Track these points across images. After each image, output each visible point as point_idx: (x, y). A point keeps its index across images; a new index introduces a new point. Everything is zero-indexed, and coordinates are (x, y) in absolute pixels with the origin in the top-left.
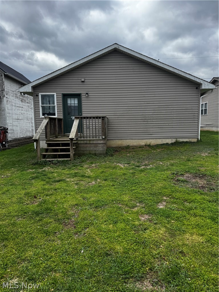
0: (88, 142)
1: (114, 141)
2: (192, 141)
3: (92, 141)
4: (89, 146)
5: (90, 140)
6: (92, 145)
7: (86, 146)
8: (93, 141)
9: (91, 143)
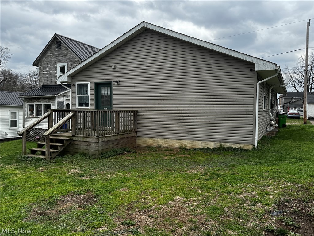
0: (82, 139)
1: (145, 138)
2: (246, 148)
3: (85, 138)
4: (83, 144)
5: (83, 137)
6: (86, 144)
7: (80, 144)
8: (87, 138)
9: (84, 141)
